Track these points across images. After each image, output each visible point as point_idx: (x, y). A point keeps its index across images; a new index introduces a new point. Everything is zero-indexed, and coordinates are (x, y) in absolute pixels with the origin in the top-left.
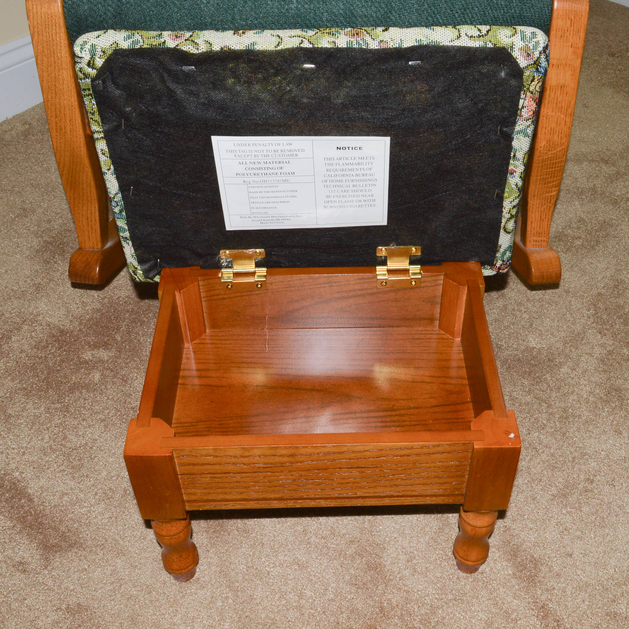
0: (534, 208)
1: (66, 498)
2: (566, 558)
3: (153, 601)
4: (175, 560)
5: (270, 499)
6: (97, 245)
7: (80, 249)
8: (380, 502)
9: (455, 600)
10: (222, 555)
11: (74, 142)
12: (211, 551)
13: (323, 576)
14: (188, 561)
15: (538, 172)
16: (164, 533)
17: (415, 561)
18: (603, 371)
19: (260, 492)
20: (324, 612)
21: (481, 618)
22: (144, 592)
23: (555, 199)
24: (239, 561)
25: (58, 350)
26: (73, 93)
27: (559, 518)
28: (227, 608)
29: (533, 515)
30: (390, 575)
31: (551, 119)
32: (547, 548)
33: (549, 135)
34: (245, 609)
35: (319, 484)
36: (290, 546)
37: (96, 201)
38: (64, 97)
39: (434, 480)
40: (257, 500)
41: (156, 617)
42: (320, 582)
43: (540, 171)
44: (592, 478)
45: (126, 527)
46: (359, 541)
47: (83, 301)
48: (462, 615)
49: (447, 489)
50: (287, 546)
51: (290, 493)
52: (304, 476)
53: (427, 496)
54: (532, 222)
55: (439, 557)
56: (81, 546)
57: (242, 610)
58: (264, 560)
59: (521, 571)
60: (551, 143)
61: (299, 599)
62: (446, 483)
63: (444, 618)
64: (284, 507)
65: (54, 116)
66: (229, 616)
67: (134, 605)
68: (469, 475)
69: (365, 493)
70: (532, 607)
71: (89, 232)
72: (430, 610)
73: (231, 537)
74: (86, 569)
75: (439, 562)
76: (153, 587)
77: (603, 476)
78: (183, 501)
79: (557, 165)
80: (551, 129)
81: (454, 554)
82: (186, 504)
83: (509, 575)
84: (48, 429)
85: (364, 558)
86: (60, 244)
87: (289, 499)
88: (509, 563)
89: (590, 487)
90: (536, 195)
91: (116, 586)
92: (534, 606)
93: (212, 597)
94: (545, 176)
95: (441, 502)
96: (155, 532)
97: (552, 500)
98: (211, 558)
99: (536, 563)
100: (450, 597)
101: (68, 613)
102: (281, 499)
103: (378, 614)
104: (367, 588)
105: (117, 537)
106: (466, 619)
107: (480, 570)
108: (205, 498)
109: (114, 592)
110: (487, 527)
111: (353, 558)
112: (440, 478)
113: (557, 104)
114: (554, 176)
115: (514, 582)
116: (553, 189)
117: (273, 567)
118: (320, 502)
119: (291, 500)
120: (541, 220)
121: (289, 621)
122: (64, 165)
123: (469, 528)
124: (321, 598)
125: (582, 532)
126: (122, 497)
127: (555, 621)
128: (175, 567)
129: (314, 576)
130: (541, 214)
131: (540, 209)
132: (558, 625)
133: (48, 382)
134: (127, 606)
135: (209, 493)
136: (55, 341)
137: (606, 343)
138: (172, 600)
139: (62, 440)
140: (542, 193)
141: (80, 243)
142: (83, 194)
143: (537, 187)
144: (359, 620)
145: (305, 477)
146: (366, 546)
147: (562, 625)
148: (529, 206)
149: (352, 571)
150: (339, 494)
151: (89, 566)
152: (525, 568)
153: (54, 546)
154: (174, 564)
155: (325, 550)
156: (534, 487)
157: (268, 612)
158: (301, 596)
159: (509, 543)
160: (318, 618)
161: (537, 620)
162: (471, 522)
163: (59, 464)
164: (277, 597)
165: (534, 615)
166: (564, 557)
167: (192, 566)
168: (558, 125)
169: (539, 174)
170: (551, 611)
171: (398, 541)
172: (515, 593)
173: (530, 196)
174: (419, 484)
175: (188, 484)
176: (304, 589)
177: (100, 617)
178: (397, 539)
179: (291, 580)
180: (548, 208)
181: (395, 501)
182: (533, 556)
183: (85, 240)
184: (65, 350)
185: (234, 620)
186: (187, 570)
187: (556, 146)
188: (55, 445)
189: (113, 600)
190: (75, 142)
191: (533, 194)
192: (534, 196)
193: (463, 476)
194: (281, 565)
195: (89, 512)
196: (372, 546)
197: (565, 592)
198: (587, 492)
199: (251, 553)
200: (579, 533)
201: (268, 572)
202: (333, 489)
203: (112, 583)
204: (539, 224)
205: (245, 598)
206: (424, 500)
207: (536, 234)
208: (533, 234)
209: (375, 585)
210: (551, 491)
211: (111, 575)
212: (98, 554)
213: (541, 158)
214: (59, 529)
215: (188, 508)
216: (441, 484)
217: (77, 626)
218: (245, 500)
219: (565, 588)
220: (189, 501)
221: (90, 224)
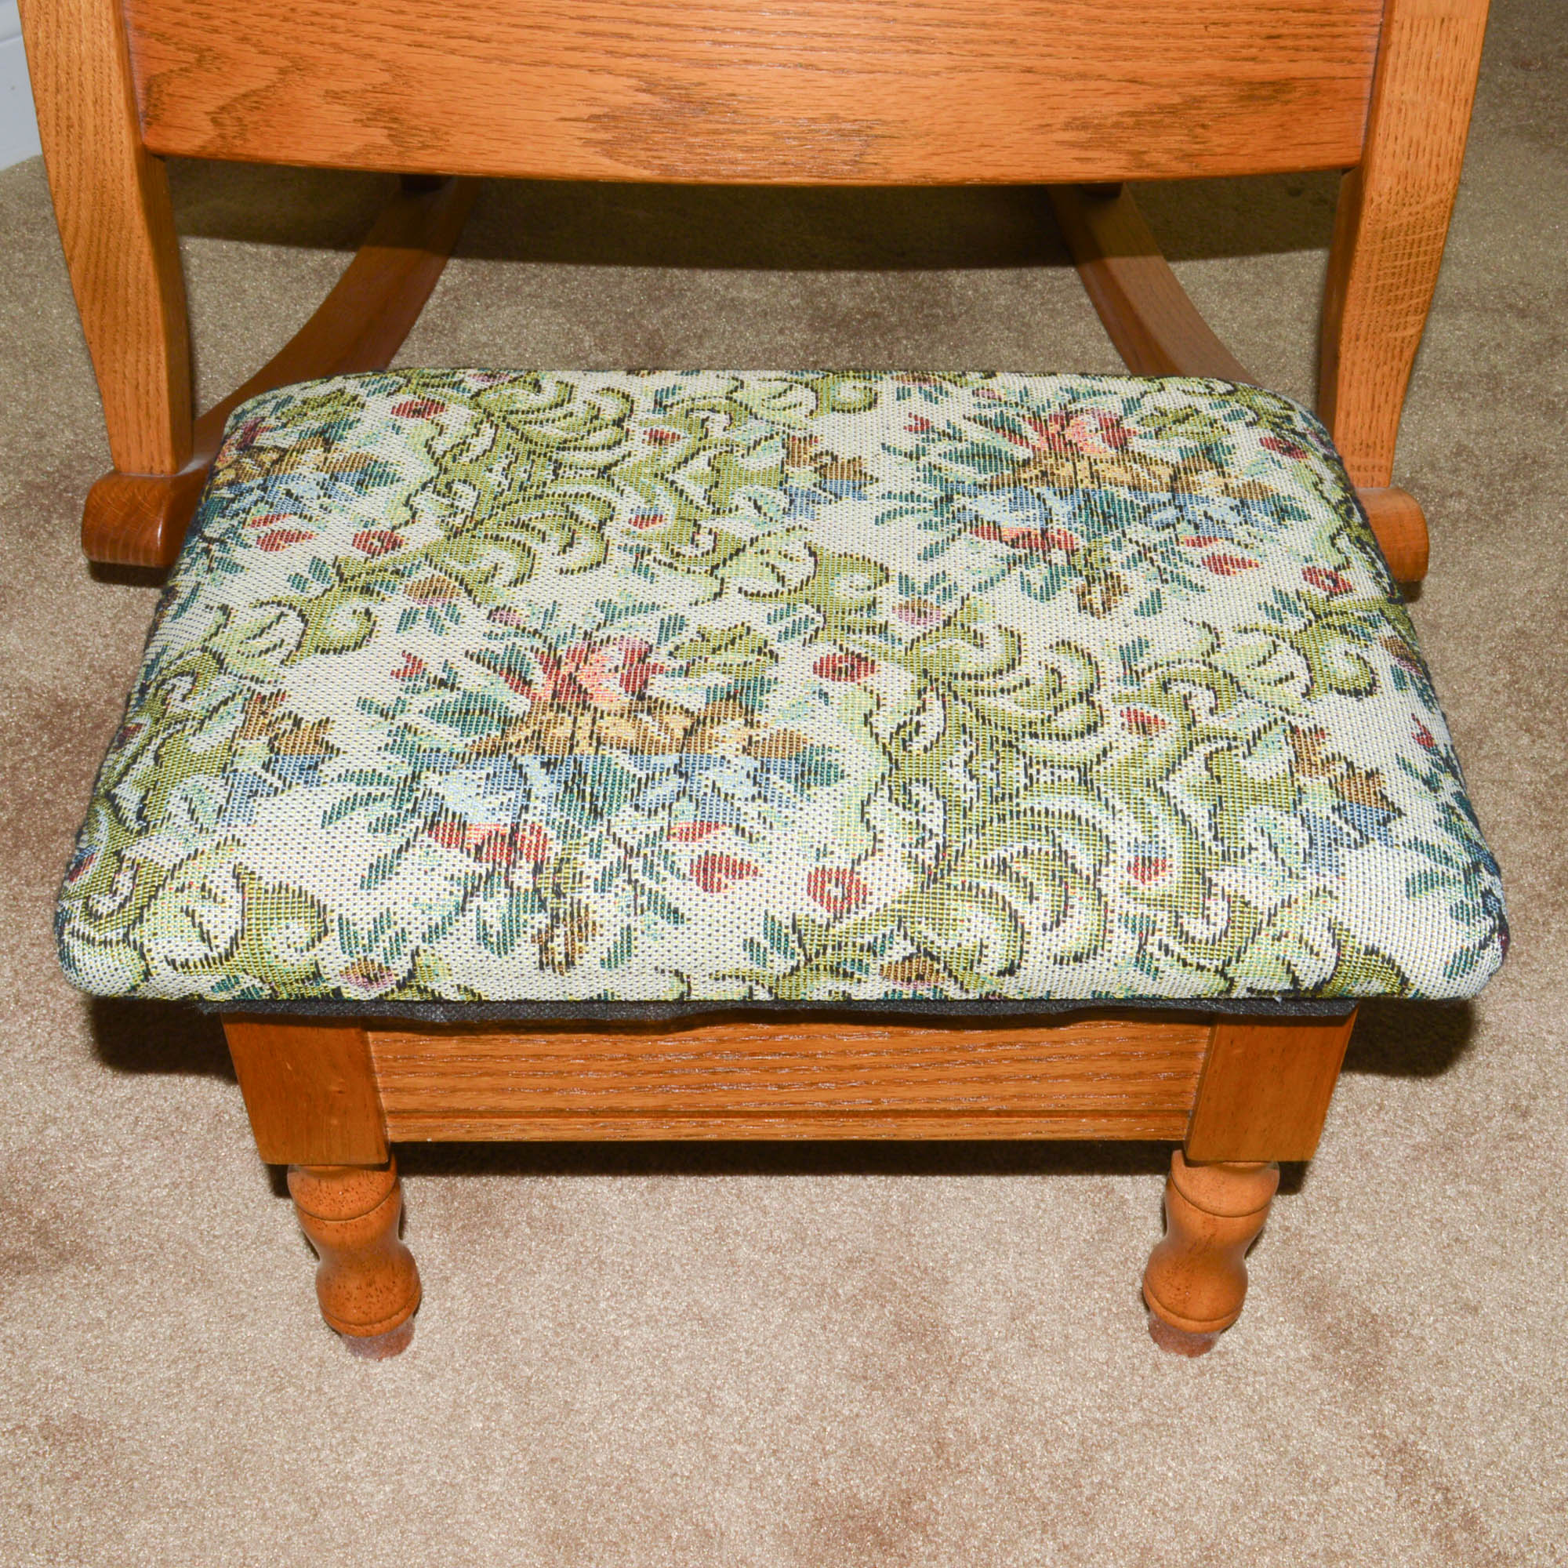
0: (1357, 371)
1: (52, 1131)
2: (1462, 1317)
3: (288, 1411)
4: (355, 1293)
5: (629, 1113)
6: (162, 462)
7: (116, 472)
8: (946, 1130)
9: (1147, 1424)
10: (485, 1290)
11: (104, 162)
12: (456, 1280)
13: (771, 1354)
14: (392, 1297)
15: (1370, 267)
16: (322, 1210)
17: (1032, 1318)
18: (1541, 827)
19: (601, 1089)
20: (775, 1452)
21: (1226, 1479)
22: (262, 1387)
23: (1413, 348)
24: (533, 1308)
25: (50, 750)
26: (105, 23)
27: (1438, 1208)
28: (497, 1435)
29: (1363, 1198)
30: (963, 1355)
31: (1410, 113)
32: (1405, 1290)
33: (1404, 160)
34: (549, 1441)
35: (773, 1069)
36: (678, 1269)
37: (161, 337)
38: (80, 32)
39: (1106, 1064)
40: (593, 1113)
41: (295, 1455)
42: (764, 1368)
43: (1375, 266)
44: (1525, 1103)
45: (218, 1210)
46: (873, 1260)
47: (121, 630)
48: (1170, 1468)
49: (1142, 1093)
50: (669, 1269)
51: (688, 1096)
52: (730, 1041)
53: (1082, 1114)
54: (1348, 414)
55: (1102, 1310)
56: (90, 1260)
57: (541, 1440)
58: (603, 1305)
59: (1337, 1350)
60: (1410, 181)
61: (704, 1416)
62: (1141, 1075)
63: (1116, 1477)
64: (670, 1138)
65: (52, 89)
66: (502, 1457)
67: (234, 1422)
68: (1208, 1050)
69: (903, 1100)
70: (1370, 1447)
71: (139, 424)
72: (1078, 1451)
73: (510, 1241)
74: (100, 1322)
75: (1099, 1323)
76: (288, 1374)
77: (1554, 1098)
78: (380, 1114)
79: (1422, 249)
80: (1411, 141)
81: (1143, 1299)
82: (389, 1122)
83: (1300, 1360)
84: (12, 951)
85: (889, 1307)
86: (66, 490)
87: (685, 1114)
88: (1301, 1328)
89: (1520, 1127)
90: (1363, 332)
91: (185, 1369)
92: (1377, 1446)
93: (456, 1405)
94: (1389, 281)
95: (1123, 1135)
96: (298, 1207)
97: (1416, 1159)
98: (453, 1298)
99: (1376, 1328)
100: (1136, 1416)
101: (46, 1439)
102: (661, 1113)
103: (930, 1459)
104: (897, 1389)
105: (191, 1237)
106: (1183, 1479)
107: (1218, 1347)
108: (443, 1104)
109: (179, 1385)
110: (1249, 1214)
111: (857, 1305)
112: (1125, 1057)
113: (1428, 69)
114: (1414, 281)
115: (1315, 1379)
116: (1411, 319)
117: (631, 1326)
118: (771, 1126)
119: (691, 1115)
120: (1372, 408)
121: (675, 1474)
122: (77, 229)
123: (1195, 1221)
124: (765, 1412)
125: (1503, 1247)
126: (209, 1131)
127: (1438, 1489)
128: (353, 1314)
129: (747, 1352)
130: (1374, 391)
131: (1371, 375)
132: (1446, 1500)
133: (17, 830)
134: (212, 1424)
135: (454, 1090)
136: (41, 728)
137: (1545, 757)
138: (342, 1410)
139: (51, 979)
140: (1378, 331)
141: (115, 456)
142: (127, 315)
143: (1367, 311)
144: (876, 1474)
145: (734, 1046)
146: (894, 1273)
147: (1459, 1502)
148: (1342, 367)
149: (853, 1341)
150: (830, 1102)
151: (110, 1312)
152: (1348, 1342)
153: (13, 1257)
154: (351, 1305)
155: (776, 1283)
156: (1363, 1124)
157: (614, 1447)
158: (709, 1406)
159: (1300, 1273)
160: (758, 1468)
161: (1387, 1484)
162: (1204, 1201)
163: (37, 1042)
164: (642, 1406)
165: (1376, 1472)
166: (1456, 1314)
167: (401, 1315)
168: (1431, 131)
169: (1373, 274)
170: (1426, 1462)
171: (983, 1263)
172: (1321, 1411)
173: (1345, 337)
174: (1064, 1077)
175: (395, 1060)
176: (719, 1388)
177: (135, 1453)
178: (982, 1257)
179: (680, 1362)
180: (1395, 372)
181: (990, 1128)
182: (1367, 1311)
183: (128, 448)
184: (67, 752)
185: (516, 1470)
186: (386, 1323)
187: (1422, 193)
188: (30, 992)
189: (176, 1405)
190: (109, 163)
191: (1353, 332)
192: (1357, 339)
193: (1193, 1055)
194: (652, 1320)
195: (117, 1168)
196: (911, 1274)
197: (1463, 1409)
198: (1512, 1139)
199: (568, 1287)
200: (1495, 1251)
201: (617, 1340)
202: (812, 1084)
203: (175, 1362)
204: (1368, 421)
205: (549, 1408)
206: (1072, 1127)
207: (1357, 447)
208: (1350, 448)
209: (920, 1379)
210: (1410, 1137)
211: (171, 1338)
212: (136, 1282)
213: (1380, 227)
214: (31, 1213)
215: (393, 1135)
216: (1127, 1077)
217: (68, 1475)
218: (558, 1113)
219: (1462, 1398)
220: (397, 1114)
221: (143, 401)
